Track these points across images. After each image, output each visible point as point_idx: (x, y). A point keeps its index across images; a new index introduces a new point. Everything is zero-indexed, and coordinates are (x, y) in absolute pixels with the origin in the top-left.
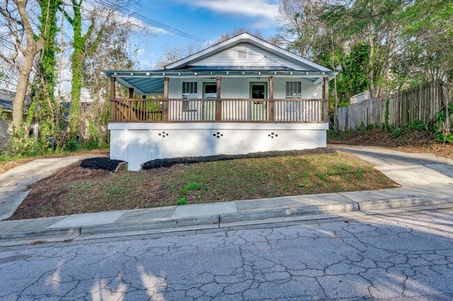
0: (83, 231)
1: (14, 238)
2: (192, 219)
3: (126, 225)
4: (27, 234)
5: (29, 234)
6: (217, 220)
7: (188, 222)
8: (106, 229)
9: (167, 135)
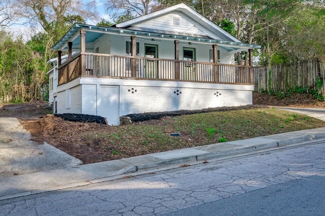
0: (198, 158)
1: (149, 168)
2: (263, 145)
3: (226, 152)
4: (159, 164)
5: (160, 164)
6: (276, 144)
7: (262, 147)
8: (213, 155)
9: (136, 91)
